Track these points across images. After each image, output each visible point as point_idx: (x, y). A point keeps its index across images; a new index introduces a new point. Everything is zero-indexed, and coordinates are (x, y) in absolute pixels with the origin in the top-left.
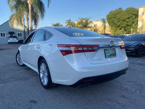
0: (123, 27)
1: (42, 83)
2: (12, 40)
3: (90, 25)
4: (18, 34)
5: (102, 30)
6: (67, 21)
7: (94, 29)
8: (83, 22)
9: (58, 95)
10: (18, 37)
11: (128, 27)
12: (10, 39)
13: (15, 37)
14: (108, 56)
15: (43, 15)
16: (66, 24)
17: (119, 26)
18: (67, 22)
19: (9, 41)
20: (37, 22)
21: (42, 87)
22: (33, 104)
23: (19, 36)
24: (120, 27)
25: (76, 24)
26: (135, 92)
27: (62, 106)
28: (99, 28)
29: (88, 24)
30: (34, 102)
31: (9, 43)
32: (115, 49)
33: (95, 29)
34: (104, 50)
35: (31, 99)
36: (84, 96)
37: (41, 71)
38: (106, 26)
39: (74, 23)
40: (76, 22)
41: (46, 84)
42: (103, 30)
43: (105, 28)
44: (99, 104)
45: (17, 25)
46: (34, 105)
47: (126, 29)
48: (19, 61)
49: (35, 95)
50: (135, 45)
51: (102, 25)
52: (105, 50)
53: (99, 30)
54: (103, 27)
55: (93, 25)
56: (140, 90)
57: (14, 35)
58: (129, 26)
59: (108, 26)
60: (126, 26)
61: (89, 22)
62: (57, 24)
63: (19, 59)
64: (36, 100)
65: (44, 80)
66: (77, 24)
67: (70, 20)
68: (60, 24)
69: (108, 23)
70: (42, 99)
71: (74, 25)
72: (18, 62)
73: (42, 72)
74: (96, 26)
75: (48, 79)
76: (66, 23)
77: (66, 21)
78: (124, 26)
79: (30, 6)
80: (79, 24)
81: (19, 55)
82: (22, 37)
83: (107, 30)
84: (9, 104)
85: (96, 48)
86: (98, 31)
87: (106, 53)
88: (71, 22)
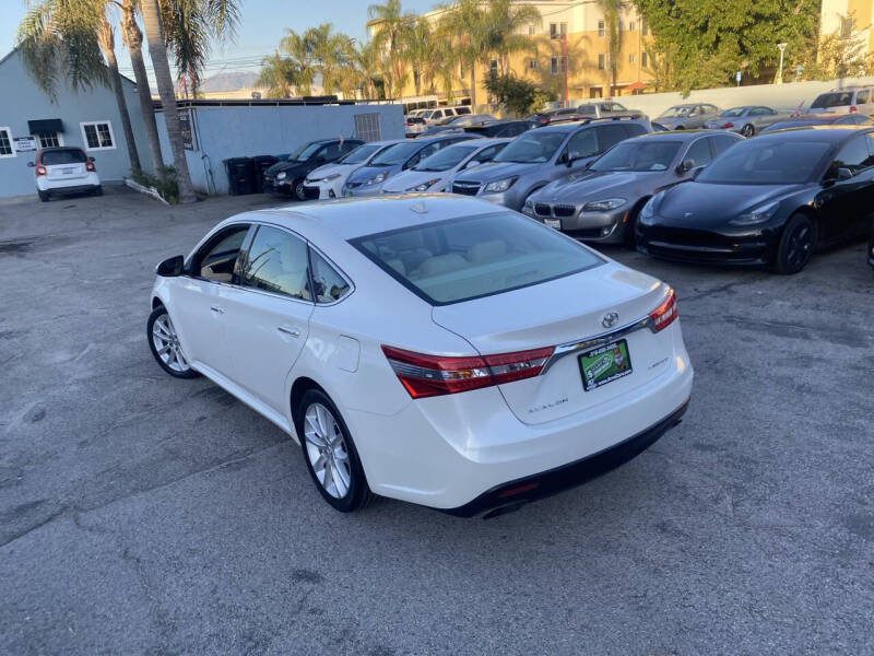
0: (730, 29)
1: (321, 489)
2: (59, 174)
3: (523, 30)
4: (86, 128)
5: (601, 57)
6: (377, 8)
7: (553, 49)
8: (477, 15)
9: (399, 538)
10: (88, 150)
11: (758, 29)
12: (49, 168)
13: (76, 155)
14: (596, 382)
16: (374, 31)
17: (704, 29)
18: (375, 15)
19: (44, 184)
20: (198, 54)
21: (323, 501)
22: (307, 586)
23: (93, 143)
24: (710, 36)
25: (433, 29)
26: (716, 501)
27: (423, 588)
28: (582, 45)
29: (511, 27)
30: (312, 577)
31: (47, 196)
32: (624, 341)
33: (558, 49)
34: (579, 358)
35: (295, 562)
36: (504, 537)
37: (309, 434)
38: (627, 27)
39: (424, 25)
40: (434, 17)
41: (342, 495)
42: (607, 59)
43: (616, 42)
44: (563, 570)
45: (75, 84)
46: (312, 590)
47: (746, 43)
48: (169, 351)
49: (305, 546)
50: (764, 214)
51: (601, 25)
52: (584, 359)
53: (582, 53)
54: (606, 38)
55: (542, 30)
56: (739, 489)
57: (62, 144)
58: (767, 20)
59: (639, 26)
60: (750, 26)
61: (514, 9)
62: (314, 32)
63: (165, 343)
64: (312, 565)
65: (328, 476)
66: (439, 31)
67: (393, 5)
68: (332, 34)
69: (634, 9)
70: (336, 560)
71: (425, 34)
72: (165, 358)
73: (314, 439)
74: (558, 30)
75: (349, 477)
76: (370, 25)
77: (370, 10)
78: (736, 21)
80: (453, 24)
81: (166, 324)
82: (114, 147)
83: (630, 60)
84: (214, 592)
85: (543, 362)
86: (580, 62)
87: (585, 370)
88: (401, 15)
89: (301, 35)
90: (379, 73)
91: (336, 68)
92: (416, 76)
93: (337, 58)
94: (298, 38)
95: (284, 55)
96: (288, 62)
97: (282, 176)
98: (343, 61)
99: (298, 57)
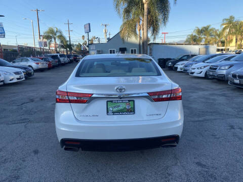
6: (226, 19)
14: (113, 113)
15: (165, 18)
16: (224, 26)
18: (225, 22)
62: (205, 28)
67: (232, 18)
68: (210, 28)
76: (223, 24)
77: (223, 20)
79: (146, 6)
87: (109, 107)
88: (234, 22)
89: (200, 29)
90: (224, 39)
91: (209, 38)
92: (236, 39)
93: (211, 35)
94: (199, 30)
95: (194, 34)
96: (195, 36)
97: (170, 63)
98: (212, 35)
99: (198, 34)
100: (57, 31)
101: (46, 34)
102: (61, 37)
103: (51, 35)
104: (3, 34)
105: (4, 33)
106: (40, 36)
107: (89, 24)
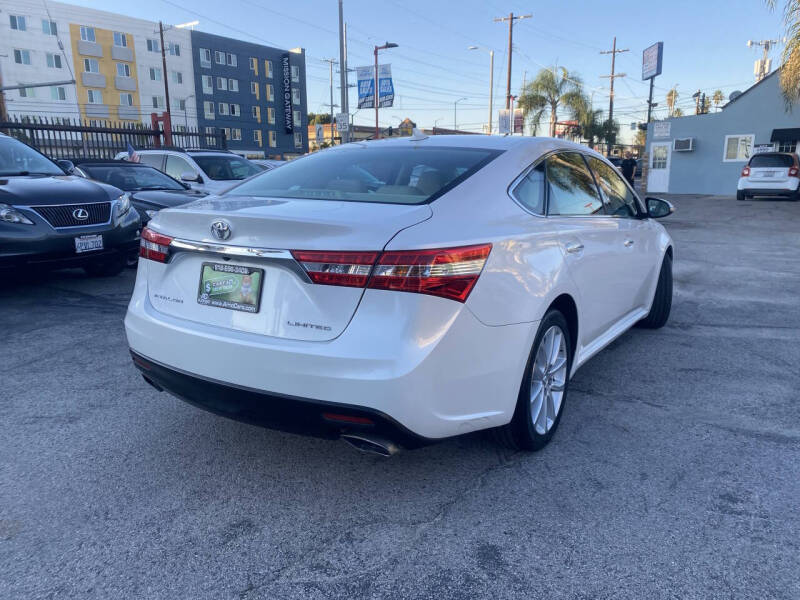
12: (753, 169)
13: (787, 160)
14: (211, 299)
32: (263, 273)
34: (204, 265)
52: (207, 268)
87: (205, 282)
100: (564, 80)
101: (527, 93)
102: (576, 99)
103: (544, 94)
104: (390, 97)
105: (392, 93)
106: (509, 97)
107: (660, 46)
